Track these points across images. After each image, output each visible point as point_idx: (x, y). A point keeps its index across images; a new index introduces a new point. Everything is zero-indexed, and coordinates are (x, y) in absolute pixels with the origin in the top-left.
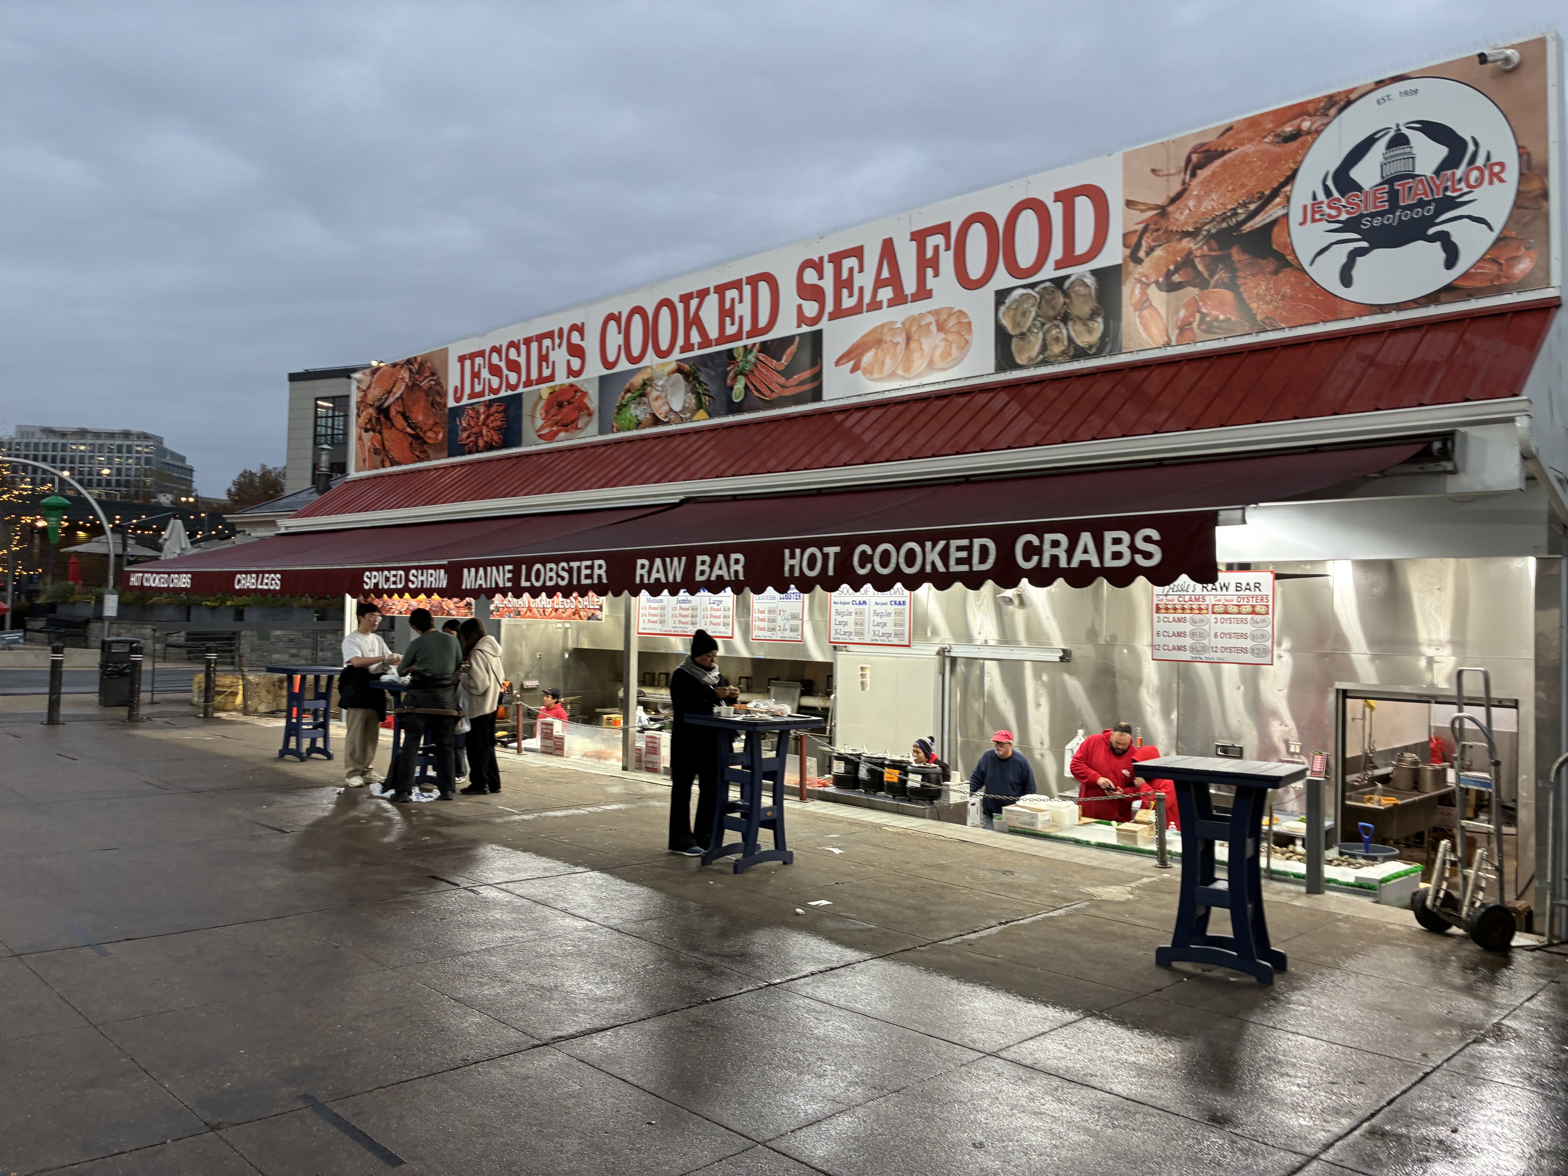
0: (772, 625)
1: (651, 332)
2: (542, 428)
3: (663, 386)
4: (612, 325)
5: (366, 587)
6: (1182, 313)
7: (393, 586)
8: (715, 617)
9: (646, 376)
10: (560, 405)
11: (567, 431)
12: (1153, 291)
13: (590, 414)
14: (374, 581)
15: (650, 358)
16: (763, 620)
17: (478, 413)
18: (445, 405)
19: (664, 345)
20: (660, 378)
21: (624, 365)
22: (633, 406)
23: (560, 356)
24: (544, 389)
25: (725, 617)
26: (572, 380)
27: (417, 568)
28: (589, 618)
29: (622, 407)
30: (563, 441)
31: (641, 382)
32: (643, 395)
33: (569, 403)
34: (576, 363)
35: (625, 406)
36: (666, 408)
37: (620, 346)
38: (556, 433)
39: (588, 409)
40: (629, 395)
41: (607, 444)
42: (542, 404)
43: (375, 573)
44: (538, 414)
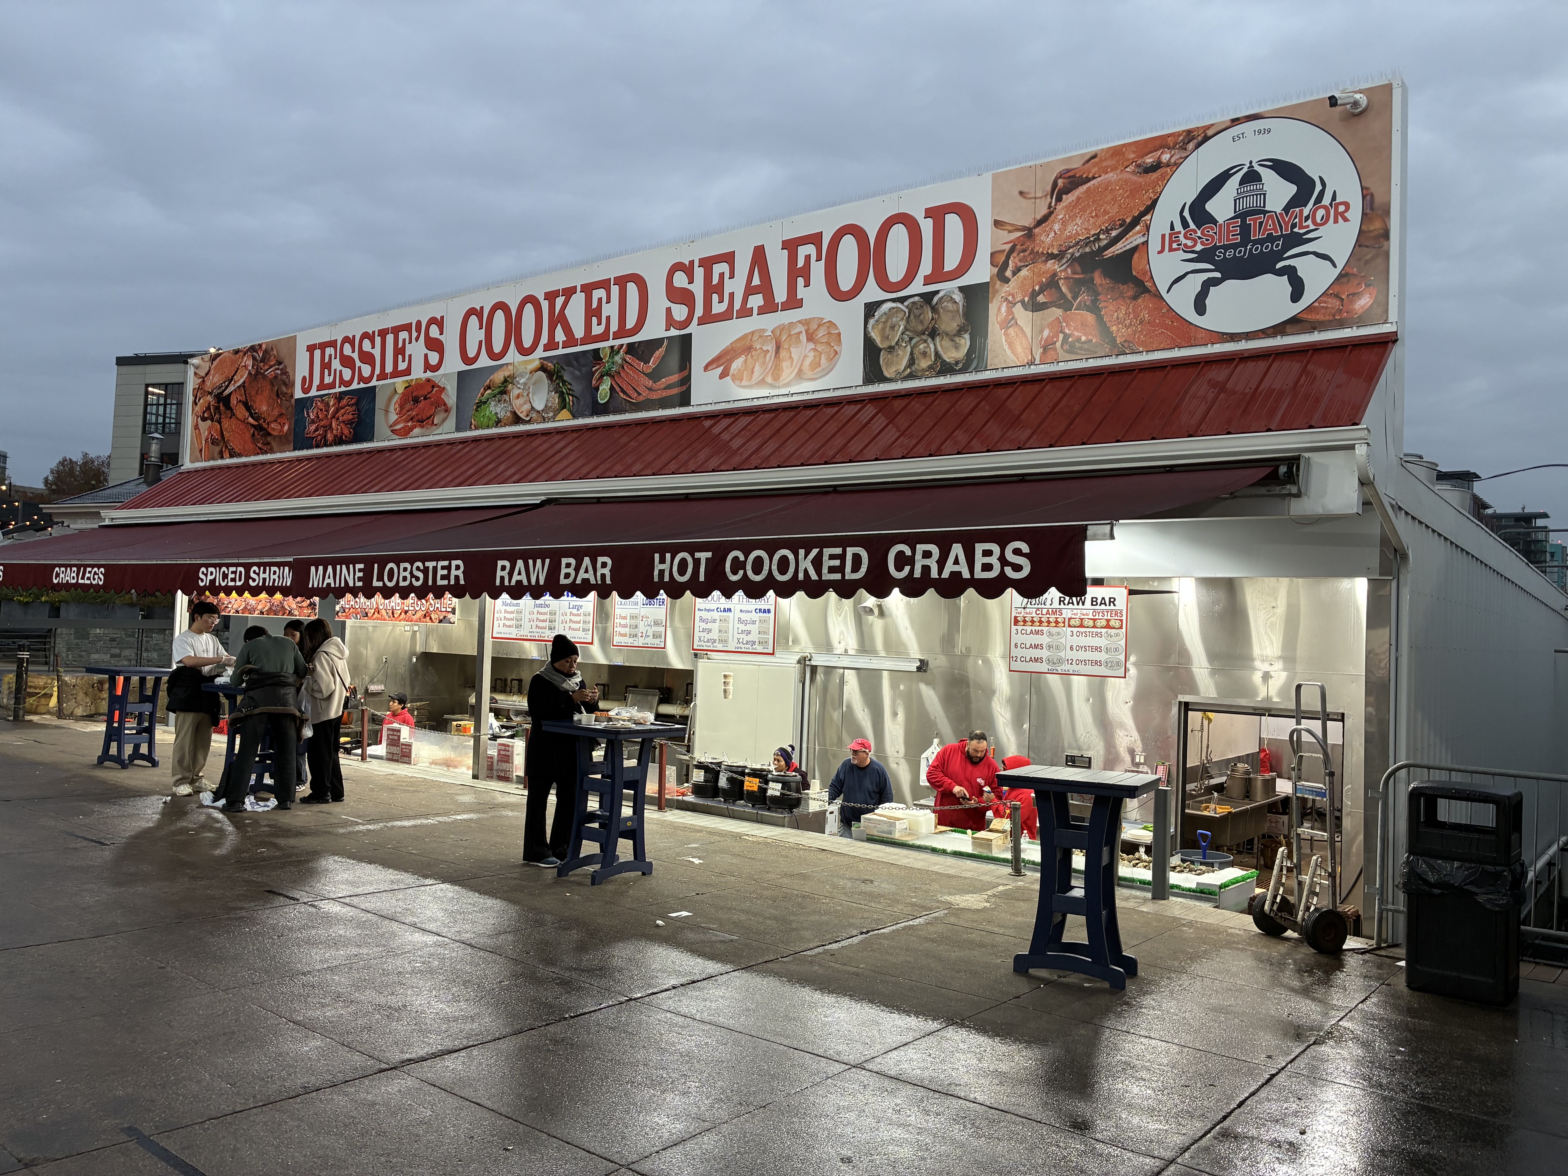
0: (634, 631)
1: (513, 328)
2: (396, 423)
3: (525, 384)
4: (473, 320)
5: (201, 584)
6: (1046, 333)
7: (231, 584)
8: (574, 622)
9: (507, 374)
10: (416, 400)
11: (423, 427)
12: (1018, 309)
13: (447, 410)
14: (210, 577)
15: (513, 355)
16: (625, 626)
17: (327, 404)
18: (292, 396)
19: (527, 343)
20: (522, 375)
21: (484, 361)
22: (493, 403)
23: (417, 350)
24: (400, 383)
25: (585, 622)
26: (429, 374)
27: (259, 565)
28: (440, 621)
29: (481, 404)
30: (418, 437)
31: (502, 379)
32: (504, 392)
33: (425, 398)
34: (434, 358)
35: (485, 403)
36: (527, 407)
37: (481, 342)
38: (411, 429)
39: (445, 404)
40: (489, 391)
41: (464, 442)
42: (396, 398)
43: (211, 569)
44: (392, 409)
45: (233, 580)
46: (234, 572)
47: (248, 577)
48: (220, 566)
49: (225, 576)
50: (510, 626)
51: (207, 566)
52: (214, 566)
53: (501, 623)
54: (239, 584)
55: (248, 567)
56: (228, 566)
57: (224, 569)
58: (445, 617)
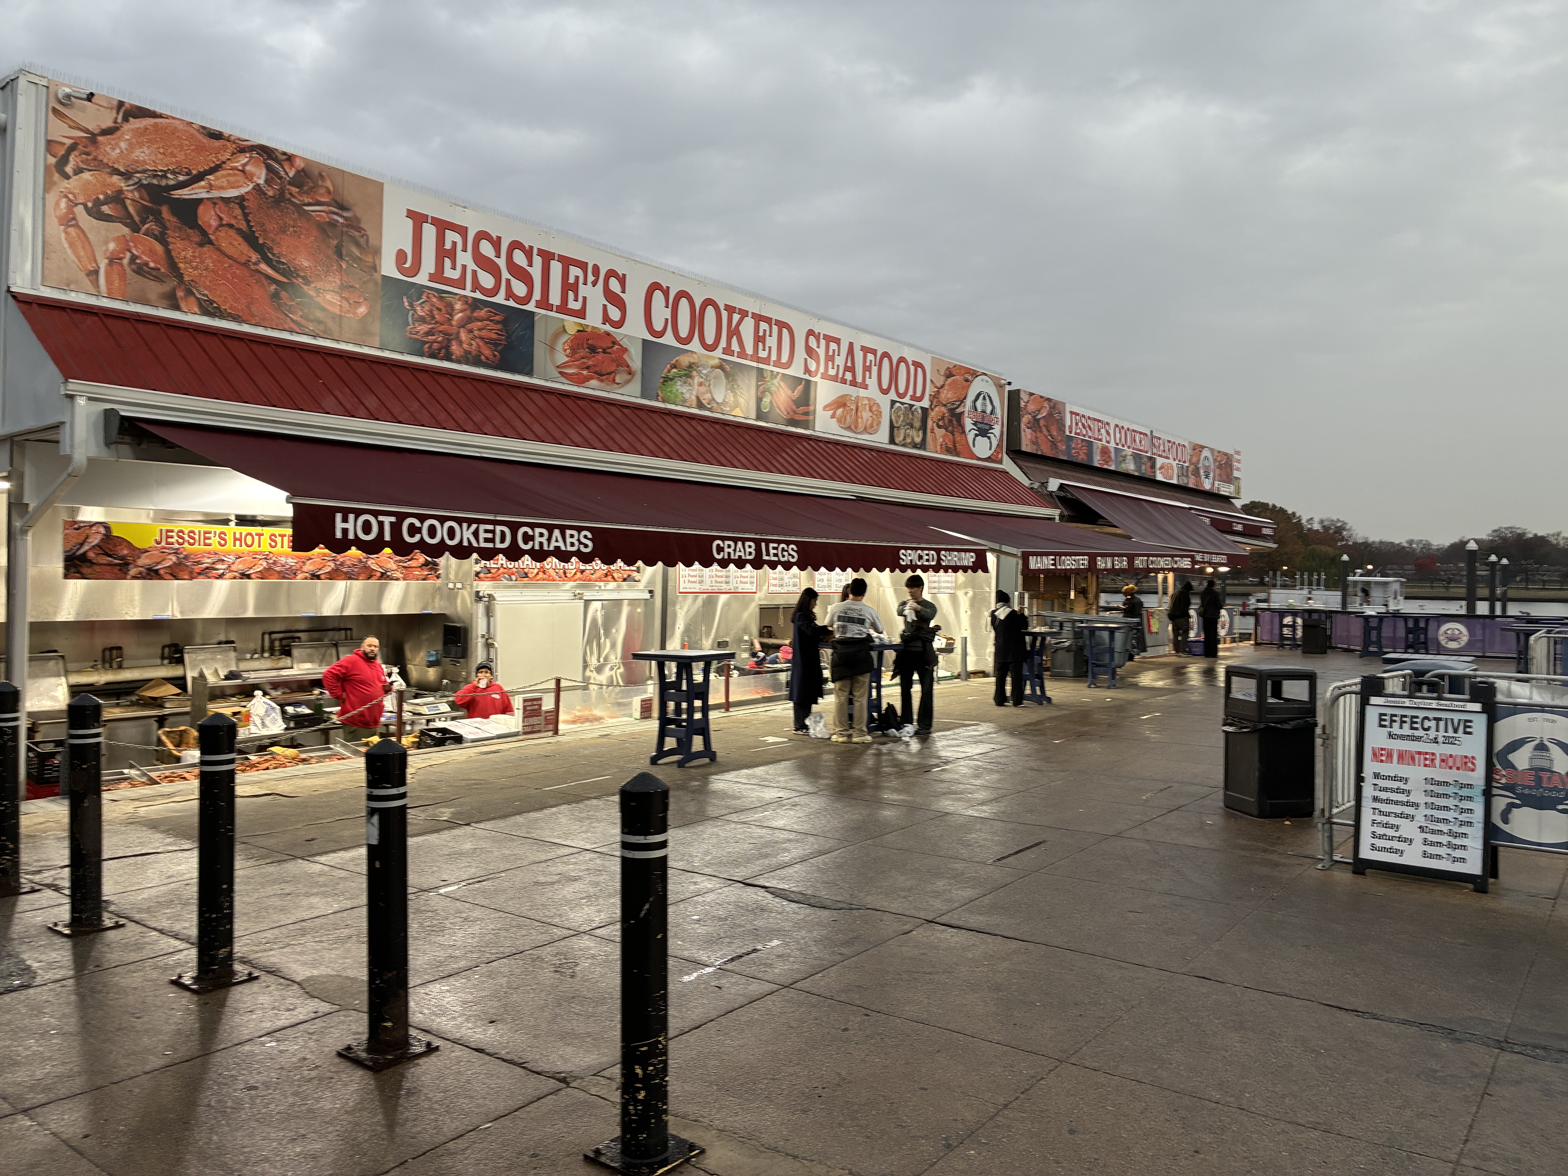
1: (697, 321)
2: (564, 365)
3: (707, 376)
4: (658, 295)
9: (692, 361)
10: (593, 350)
11: (602, 381)
13: (630, 373)
15: (695, 345)
19: (710, 340)
20: (704, 367)
21: (668, 339)
22: (679, 383)
23: (594, 295)
24: (571, 324)
26: (607, 327)
29: (667, 380)
30: (594, 389)
31: (687, 364)
32: (689, 376)
33: (604, 352)
34: (615, 313)
35: (672, 380)
36: (708, 396)
37: (667, 320)
38: (588, 379)
39: (628, 366)
40: (675, 370)
42: (565, 338)
43: (909, 551)
44: (559, 347)
45: (928, 560)
46: (927, 555)
47: (939, 559)
48: (916, 549)
49: (920, 557)
50: (695, 582)
51: (906, 549)
52: (912, 549)
53: (686, 579)
54: (934, 563)
55: (938, 551)
56: (923, 549)
57: (919, 552)
58: (629, 576)
